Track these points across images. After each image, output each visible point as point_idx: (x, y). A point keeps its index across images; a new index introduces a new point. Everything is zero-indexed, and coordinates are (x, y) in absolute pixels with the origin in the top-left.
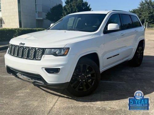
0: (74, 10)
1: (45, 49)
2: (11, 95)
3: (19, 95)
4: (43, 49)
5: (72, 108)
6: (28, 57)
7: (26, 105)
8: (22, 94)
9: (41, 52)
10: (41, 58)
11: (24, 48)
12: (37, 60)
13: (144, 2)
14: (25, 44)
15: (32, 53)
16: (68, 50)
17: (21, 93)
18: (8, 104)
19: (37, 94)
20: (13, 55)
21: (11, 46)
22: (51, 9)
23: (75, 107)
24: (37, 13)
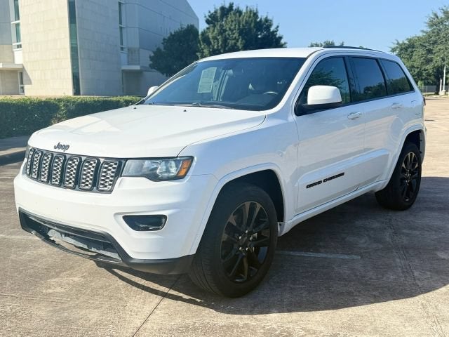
0: (231, 42)
1: (123, 162)
2: (28, 291)
3: (50, 291)
4: (120, 160)
5: (195, 329)
6: (77, 184)
7: (68, 321)
8: (58, 290)
9: (114, 168)
10: (113, 185)
11: (67, 159)
12: (102, 191)
13: (441, 15)
14: (68, 146)
15: (88, 172)
16: (189, 163)
17: (57, 286)
18: (16, 317)
19: (102, 288)
20: (36, 179)
21: (31, 153)
22: (164, 39)
23: (205, 326)
24: (126, 51)
